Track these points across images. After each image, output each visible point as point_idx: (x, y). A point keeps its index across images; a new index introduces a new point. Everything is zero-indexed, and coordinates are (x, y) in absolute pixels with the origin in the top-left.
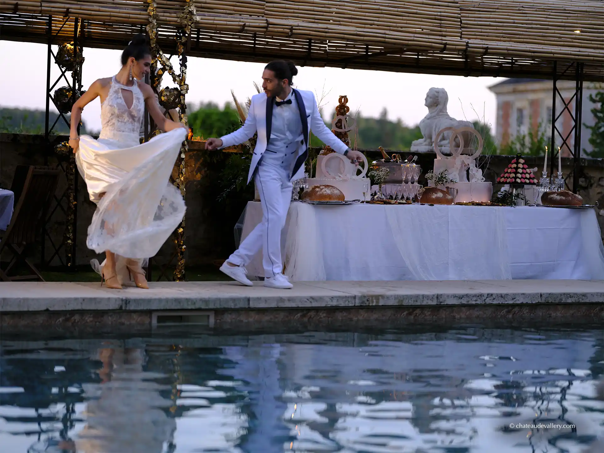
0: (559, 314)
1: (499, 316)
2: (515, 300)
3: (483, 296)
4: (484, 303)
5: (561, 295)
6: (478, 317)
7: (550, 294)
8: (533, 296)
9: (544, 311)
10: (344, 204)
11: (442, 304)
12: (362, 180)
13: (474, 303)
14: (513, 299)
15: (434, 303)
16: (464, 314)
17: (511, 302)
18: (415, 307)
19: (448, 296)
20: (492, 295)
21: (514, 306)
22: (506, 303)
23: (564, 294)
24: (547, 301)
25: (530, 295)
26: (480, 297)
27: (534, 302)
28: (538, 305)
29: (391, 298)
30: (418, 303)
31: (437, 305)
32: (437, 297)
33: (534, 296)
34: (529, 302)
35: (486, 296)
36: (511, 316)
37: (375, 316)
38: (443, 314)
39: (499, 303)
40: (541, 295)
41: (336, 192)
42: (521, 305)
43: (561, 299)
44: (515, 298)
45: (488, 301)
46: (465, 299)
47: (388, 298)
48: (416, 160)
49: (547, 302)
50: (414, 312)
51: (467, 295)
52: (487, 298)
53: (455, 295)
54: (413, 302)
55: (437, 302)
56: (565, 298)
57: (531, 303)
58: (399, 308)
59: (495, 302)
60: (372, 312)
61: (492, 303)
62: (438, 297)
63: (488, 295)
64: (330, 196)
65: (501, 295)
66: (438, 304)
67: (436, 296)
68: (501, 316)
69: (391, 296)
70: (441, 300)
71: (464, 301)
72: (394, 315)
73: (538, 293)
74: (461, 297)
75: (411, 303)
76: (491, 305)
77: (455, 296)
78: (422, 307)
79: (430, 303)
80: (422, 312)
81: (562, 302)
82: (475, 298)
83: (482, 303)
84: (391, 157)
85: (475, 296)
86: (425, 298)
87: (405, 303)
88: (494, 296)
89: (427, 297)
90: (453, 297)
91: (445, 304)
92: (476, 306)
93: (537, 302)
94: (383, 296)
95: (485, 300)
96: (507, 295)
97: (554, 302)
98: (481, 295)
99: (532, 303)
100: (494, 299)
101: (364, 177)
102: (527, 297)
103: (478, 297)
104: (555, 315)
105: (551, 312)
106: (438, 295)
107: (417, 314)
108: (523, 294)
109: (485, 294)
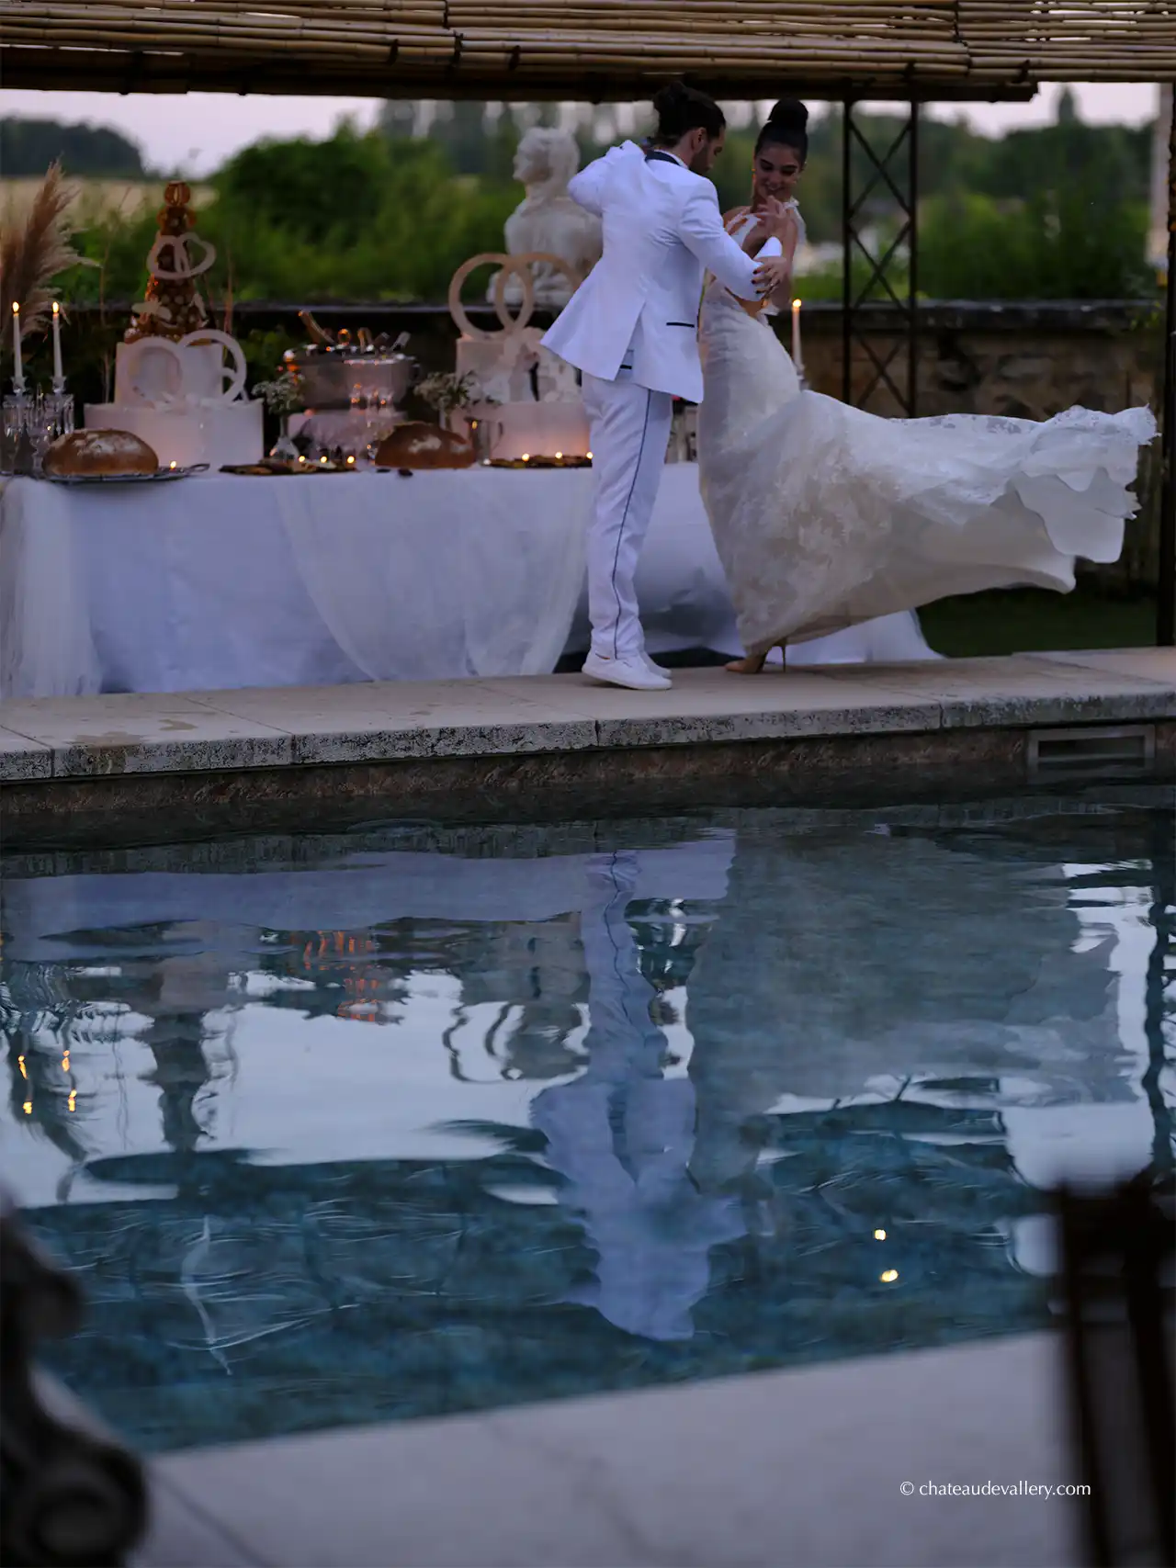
0: (654, 773)
1: (481, 787)
2: (522, 742)
3: (428, 736)
4: (430, 754)
5: (657, 724)
6: (418, 793)
7: (623, 723)
8: (574, 729)
9: (611, 768)
10: (150, 480)
11: (307, 761)
12: (230, 408)
13: (401, 754)
14: (515, 741)
15: (285, 759)
16: (376, 787)
17: (512, 749)
18: (231, 774)
19: (325, 740)
20: (453, 732)
21: (520, 758)
22: (496, 750)
23: (665, 721)
24: (615, 741)
25: (564, 726)
26: (417, 739)
27: (577, 747)
28: (591, 752)
29: (158, 753)
30: (239, 764)
31: (293, 764)
32: (293, 745)
33: (576, 730)
34: (562, 747)
35: (435, 735)
36: (514, 784)
37: (116, 801)
38: (316, 788)
39: (476, 754)
40: (598, 727)
41: (131, 447)
42: (542, 756)
43: (657, 736)
44: (520, 739)
45: (444, 749)
46: (374, 746)
47: (150, 751)
48: (403, 344)
49: (617, 745)
50: (231, 786)
51: (379, 735)
52: (439, 740)
53: (346, 738)
54: (222, 761)
55: (294, 756)
56: (669, 732)
57: (568, 748)
58: (186, 778)
59: (462, 751)
60: (109, 790)
61: (455, 754)
62: (295, 743)
63: (442, 731)
64: (110, 461)
65: (481, 733)
66: (297, 762)
67: (287, 743)
68: (488, 786)
69: (159, 747)
70: (305, 751)
71: (372, 752)
72: (173, 796)
73: (589, 723)
74: (362, 741)
75: (217, 763)
76: (452, 759)
77: (344, 740)
78: (251, 773)
79: (273, 760)
80: (253, 786)
81: (661, 741)
82: (403, 744)
83: (424, 753)
84: (334, 337)
85: (404, 736)
86: (256, 749)
87: (199, 763)
88: (458, 737)
89: (264, 744)
90: (338, 742)
91: (318, 761)
92: (408, 763)
93: (587, 744)
94: (133, 750)
95: (433, 746)
96: (497, 730)
97: (635, 742)
98: (422, 734)
99: (572, 749)
100: (460, 743)
101: (239, 397)
102: (558, 733)
103: (414, 738)
104: (643, 776)
105: (631, 770)
106: (294, 739)
107: (239, 790)
108: (546, 726)
109: (434, 730)
